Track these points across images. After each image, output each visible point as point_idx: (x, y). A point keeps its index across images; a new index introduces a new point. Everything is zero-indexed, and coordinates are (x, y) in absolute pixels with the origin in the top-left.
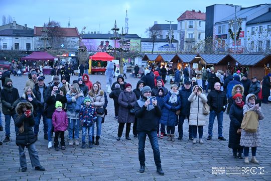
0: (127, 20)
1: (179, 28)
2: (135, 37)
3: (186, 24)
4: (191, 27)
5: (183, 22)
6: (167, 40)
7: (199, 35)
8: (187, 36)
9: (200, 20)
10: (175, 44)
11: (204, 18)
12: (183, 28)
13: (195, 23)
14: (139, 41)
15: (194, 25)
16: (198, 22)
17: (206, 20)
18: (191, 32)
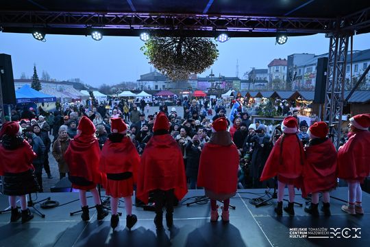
0: (237, 66)
1: (269, 72)
2: (237, 79)
3: (274, 69)
4: (277, 71)
5: (272, 68)
6: (261, 81)
7: (283, 77)
8: (274, 78)
9: (284, 65)
10: (265, 84)
12: (272, 71)
13: (281, 68)
14: (239, 82)
15: (279, 69)
16: (283, 67)
17: (288, 66)
18: (277, 74)
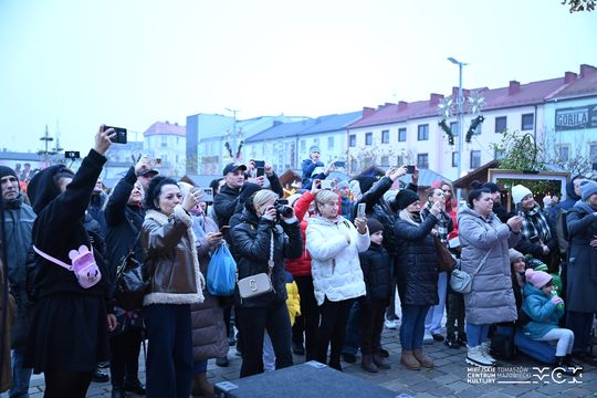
1: (146, 146)
3: (156, 141)
4: (164, 145)
5: (153, 139)
7: (177, 157)
9: (178, 135)
11: (184, 133)
12: (152, 146)
13: (170, 140)
15: (168, 142)
16: (175, 138)
17: (187, 137)
18: (164, 152)
